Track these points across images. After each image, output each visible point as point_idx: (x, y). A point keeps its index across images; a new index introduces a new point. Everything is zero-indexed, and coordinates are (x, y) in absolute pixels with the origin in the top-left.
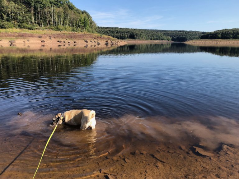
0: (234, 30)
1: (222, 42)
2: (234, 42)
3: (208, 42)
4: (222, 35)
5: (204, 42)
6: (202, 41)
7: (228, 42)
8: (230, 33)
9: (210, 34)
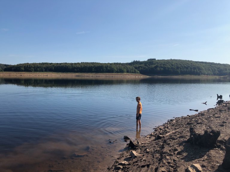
0: (34, 64)
1: (26, 74)
2: (36, 74)
3: (13, 74)
4: (25, 68)
5: (8, 74)
6: (6, 73)
7: (31, 75)
8: (31, 66)
9: (14, 66)
